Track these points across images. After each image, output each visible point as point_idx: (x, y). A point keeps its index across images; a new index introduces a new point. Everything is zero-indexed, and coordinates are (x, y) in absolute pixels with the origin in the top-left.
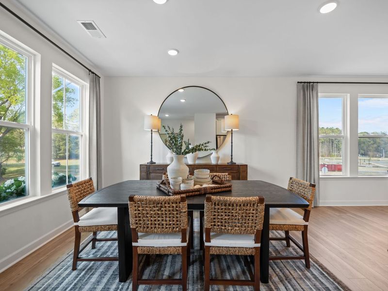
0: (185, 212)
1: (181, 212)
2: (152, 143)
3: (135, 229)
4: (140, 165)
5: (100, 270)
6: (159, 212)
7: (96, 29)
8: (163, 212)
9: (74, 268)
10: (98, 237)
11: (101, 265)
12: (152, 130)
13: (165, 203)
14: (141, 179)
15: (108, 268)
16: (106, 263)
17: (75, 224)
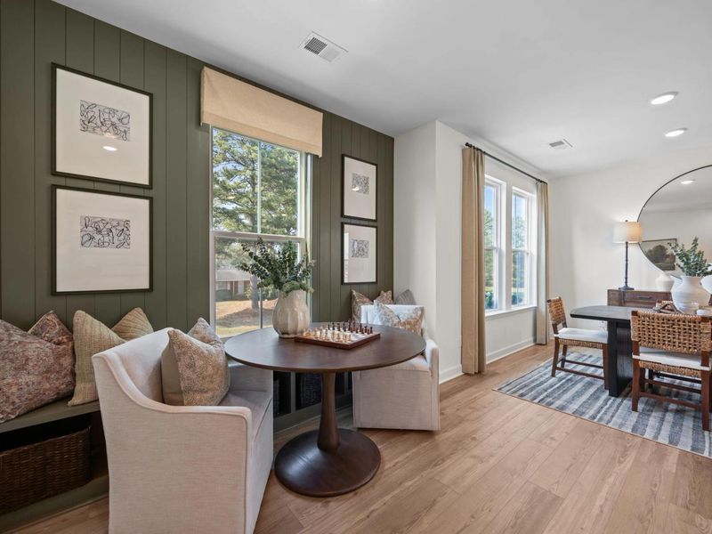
0: (707, 333)
1: (701, 333)
2: (627, 260)
3: (637, 342)
4: (609, 291)
5: (579, 386)
6: (670, 329)
8: (676, 330)
9: (553, 375)
10: (567, 358)
11: (581, 380)
12: (627, 243)
13: (679, 321)
14: (609, 304)
15: (590, 384)
16: (588, 379)
17: (555, 335)
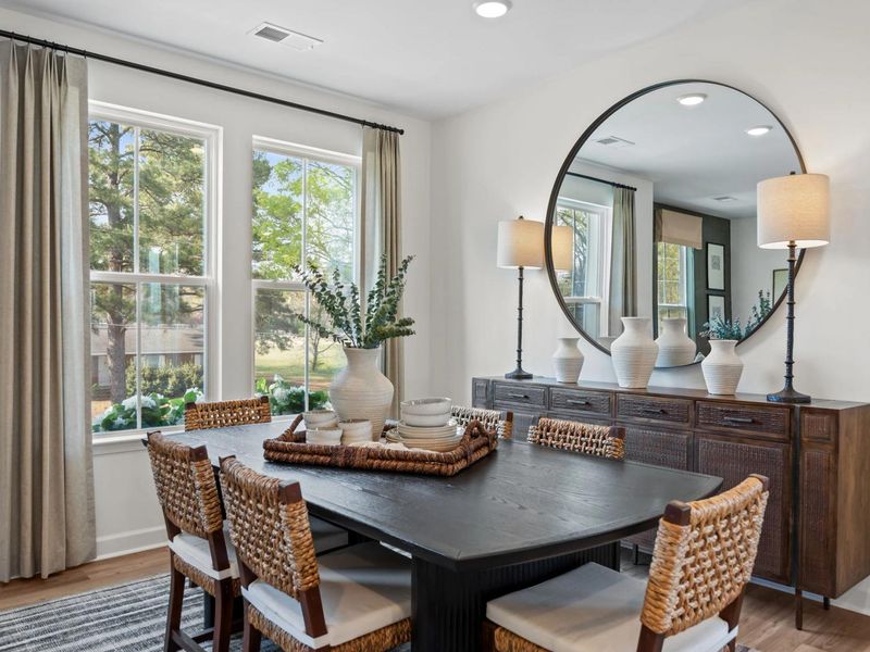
2: (520, 309)
4: (474, 381)
7: (287, 35)
12: (521, 269)
